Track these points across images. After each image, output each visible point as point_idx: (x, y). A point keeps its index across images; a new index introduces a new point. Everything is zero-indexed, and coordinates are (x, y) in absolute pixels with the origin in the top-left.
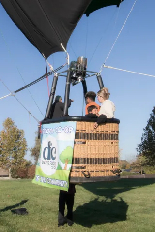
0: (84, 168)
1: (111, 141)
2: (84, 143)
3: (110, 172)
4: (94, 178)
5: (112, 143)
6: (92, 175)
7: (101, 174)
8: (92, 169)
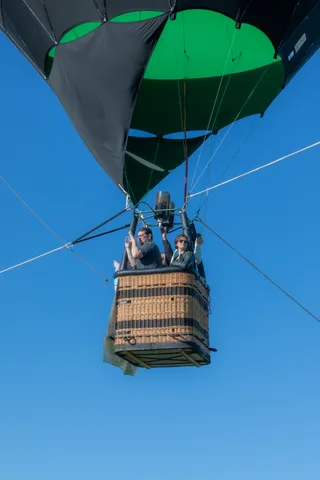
0: (129, 332)
1: (171, 296)
2: (129, 302)
3: (168, 337)
4: (141, 345)
5: (172, 299)
6: (139, 341)
7: (153, 340)
8: (139, 334)
